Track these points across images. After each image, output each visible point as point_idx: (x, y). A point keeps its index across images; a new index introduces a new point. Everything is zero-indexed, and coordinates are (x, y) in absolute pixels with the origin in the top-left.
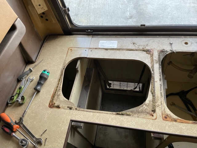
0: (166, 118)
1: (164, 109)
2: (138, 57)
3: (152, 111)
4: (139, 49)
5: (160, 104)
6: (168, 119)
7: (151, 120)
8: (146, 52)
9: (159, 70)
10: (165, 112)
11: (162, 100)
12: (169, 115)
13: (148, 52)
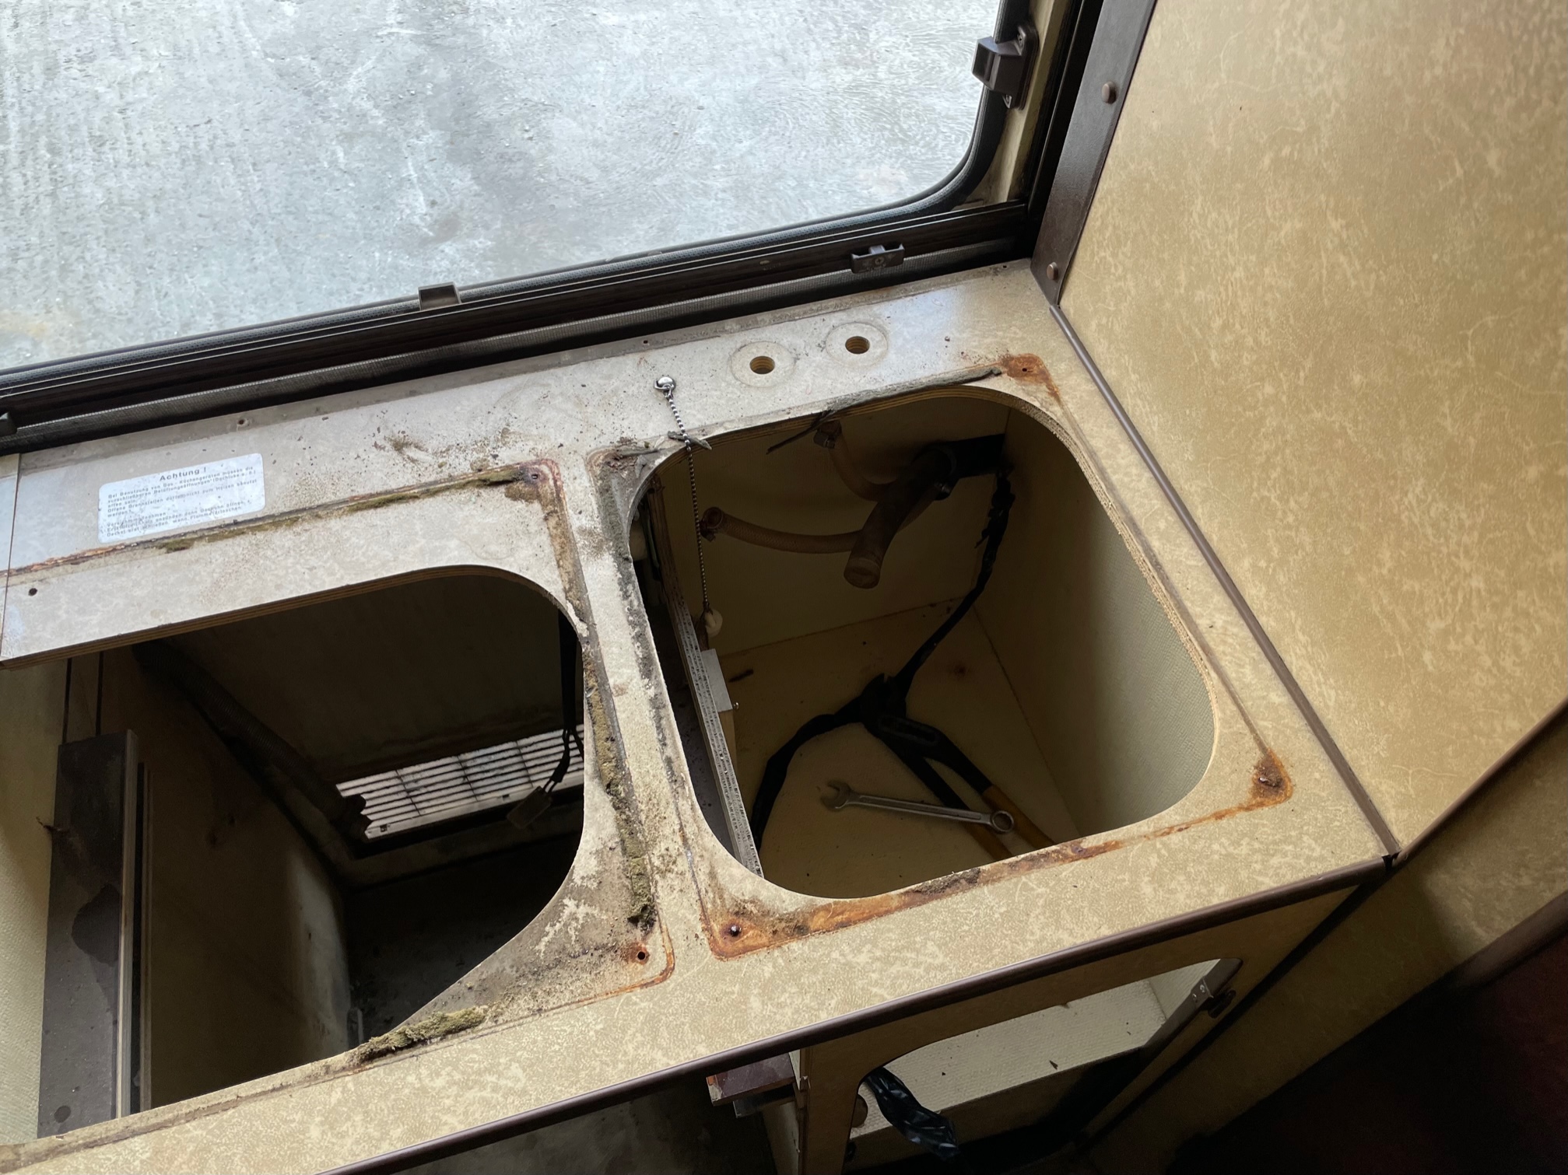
0: (736, 934)
1: (712, 875)
2: (453, 543)
3: (634, 920)
4: (451, 478)
5: (675, 845)
6: (750, 936)
7: (637, 995)
8: (502, 489)
9: (626, 596)
10: (720, 891)
11: (687, 815)
12: (750, 907)
13: (519, 486)
